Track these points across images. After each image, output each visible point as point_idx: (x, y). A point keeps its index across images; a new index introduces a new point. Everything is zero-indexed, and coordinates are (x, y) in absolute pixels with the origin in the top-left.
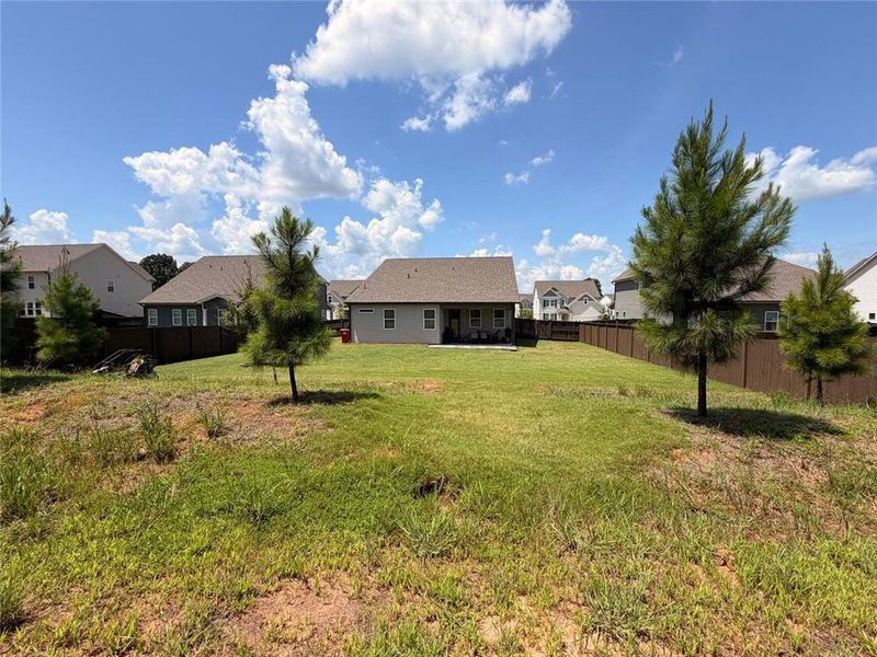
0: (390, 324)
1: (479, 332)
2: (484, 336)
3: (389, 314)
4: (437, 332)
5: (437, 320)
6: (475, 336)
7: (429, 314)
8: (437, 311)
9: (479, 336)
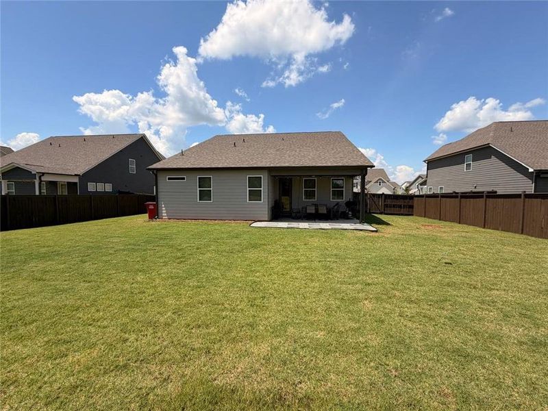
0: (205, 195)
1: (316, 205)
2: (323, 210)
3: (203, 182)
4: (263, 205)
5: (264, 189)
6: (311, 210)
7: (255, 182)
8: (265, 178)
9: (317, 210)
